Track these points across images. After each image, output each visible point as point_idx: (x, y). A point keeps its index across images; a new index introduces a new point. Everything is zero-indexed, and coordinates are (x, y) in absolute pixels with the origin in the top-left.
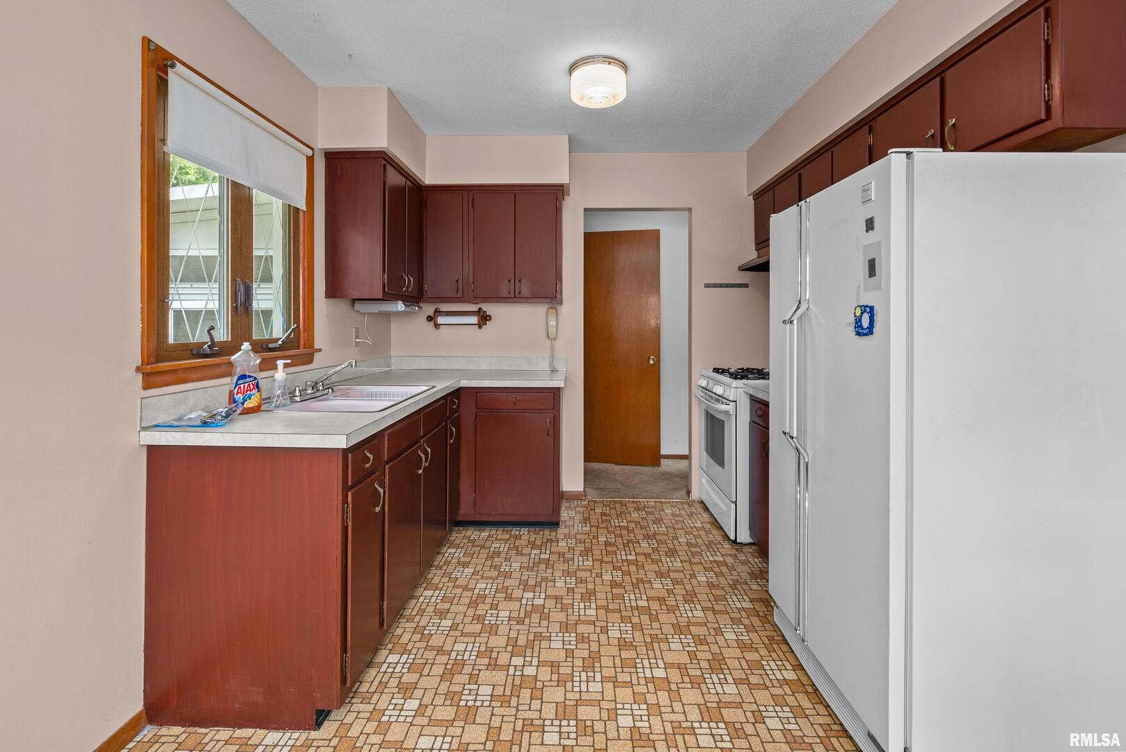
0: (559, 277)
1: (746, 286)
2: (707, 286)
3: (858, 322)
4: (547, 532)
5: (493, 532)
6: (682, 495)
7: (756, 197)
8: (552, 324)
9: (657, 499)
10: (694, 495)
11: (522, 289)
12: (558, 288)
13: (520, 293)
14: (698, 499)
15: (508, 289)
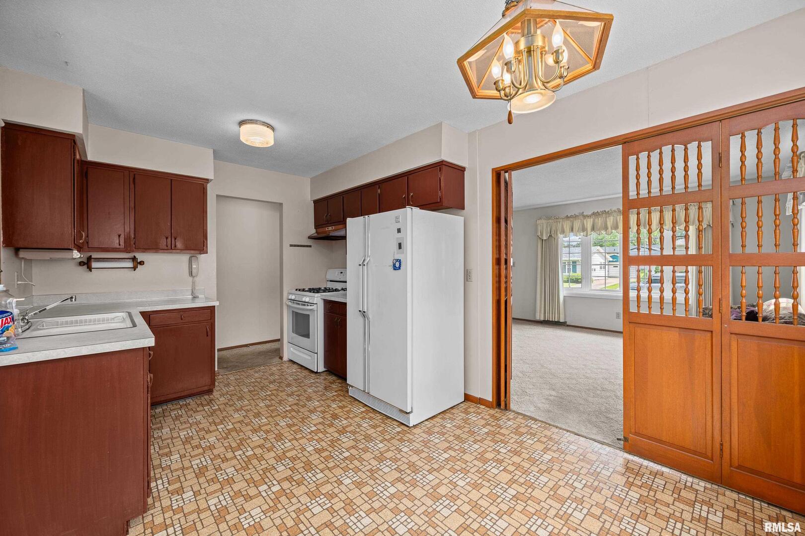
0: (205, 237)
1: (310, 246)
2: (291, 246)
3: (394, 265)
4: (206, 397)
5: (165, 407)
6: (277, 360)
7: (316, 202)
8: (194, 266)
9: (264, 365)
10: (285, 358)
11: (177, 244)
12: (205, 244)
13: (175, 246)
14: (288, 360)
15: (166, 243)
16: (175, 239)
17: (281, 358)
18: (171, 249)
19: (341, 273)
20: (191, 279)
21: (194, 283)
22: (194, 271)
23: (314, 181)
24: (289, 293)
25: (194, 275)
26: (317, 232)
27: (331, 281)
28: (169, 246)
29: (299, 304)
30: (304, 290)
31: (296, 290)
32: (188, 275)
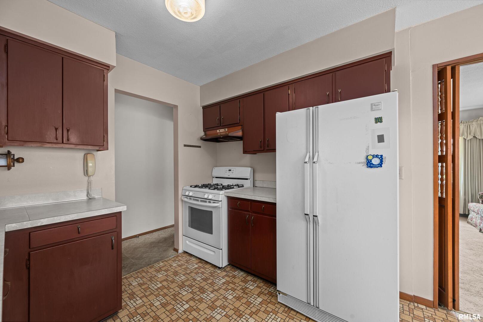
0: (106, 131)
1: (200, 147)
2: (185, 146)
3: (370, 162)
6: (171, 253)
7: (204, 108)
8: (90, 165)
9: (162, 259)
10: (180, 251)
11: (70, 137)
12: (105, 139)
13: (68, 140)
14: (183, 252)
15: (55, 135)
16: (68, 131)
17: (176, 250)
18: (63, 143)
19: (230, 170)
20: (86, 178)
21: (89, 183)
22: (90, 170)
23: (203, 88)
24: (185, 189)
25: (90, 173)
26: (205, 135)
27: (216, 178)
28: (60, 139)
29: (198, 200)
30: (196, 186)
31: (191, 186)
32: (83, 174)
